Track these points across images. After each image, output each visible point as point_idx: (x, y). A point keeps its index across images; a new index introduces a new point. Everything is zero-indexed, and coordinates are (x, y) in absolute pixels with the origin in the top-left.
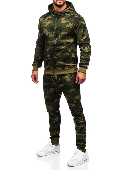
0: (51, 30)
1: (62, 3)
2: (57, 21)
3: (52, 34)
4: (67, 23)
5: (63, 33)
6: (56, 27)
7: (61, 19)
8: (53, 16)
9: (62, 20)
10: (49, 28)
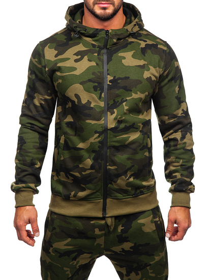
0: (95, 89)
1: (110, 11)
2: (109, 60)
3: (100, 98)
4: (143, 67)
5: (137, 95)
6: (110, 78)
7: (121, 54)
8: (94, 46)
9: (124, 58)
10: (90, 80)
